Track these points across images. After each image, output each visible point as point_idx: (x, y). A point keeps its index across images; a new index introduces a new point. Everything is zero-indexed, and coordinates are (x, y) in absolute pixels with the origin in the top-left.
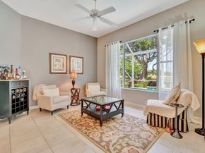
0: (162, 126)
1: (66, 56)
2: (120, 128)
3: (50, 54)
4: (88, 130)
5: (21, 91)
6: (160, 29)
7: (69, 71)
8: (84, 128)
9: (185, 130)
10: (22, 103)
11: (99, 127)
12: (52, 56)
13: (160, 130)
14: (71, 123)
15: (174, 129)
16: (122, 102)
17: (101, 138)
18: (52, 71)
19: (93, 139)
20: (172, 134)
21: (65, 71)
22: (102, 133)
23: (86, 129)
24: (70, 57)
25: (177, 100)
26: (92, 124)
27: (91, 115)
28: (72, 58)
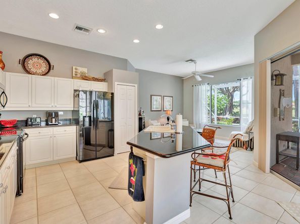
0: (241, 147)
1: (161, 96)
6: (242, 79)
7: (162, 110)
18: (152, 109)
21: (160, 109)
24: (164, 96)
25: (251, 130)
28: (165, 98)
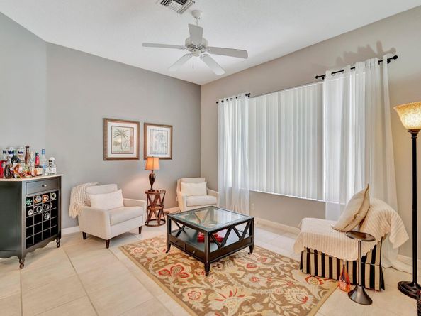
0: (331, 277)
1: (138, 123)
2: (246, 280)
3: (106, 121)
4: (180, 284)
5: (46, 199)
6: (328, 73)
7: (142, 155)
8: (171, 279)
9: (377, 286)
10: (47, 224)
11: (202, 278)
12: (110, 124)
13: (327, 284)
14: (146, 267)
15: (355, 283)
16: (250, 223)
17: (206, 301)
18: (110, 155)
19: (190, 306)
20: (350, 294)
21: (134, 155)
22: (208, 292)
23: (176, 281)
24: (146, 124)
25: (361, 223)
26: (188, 270)
27: (187, 249)
28: (149, 128)
